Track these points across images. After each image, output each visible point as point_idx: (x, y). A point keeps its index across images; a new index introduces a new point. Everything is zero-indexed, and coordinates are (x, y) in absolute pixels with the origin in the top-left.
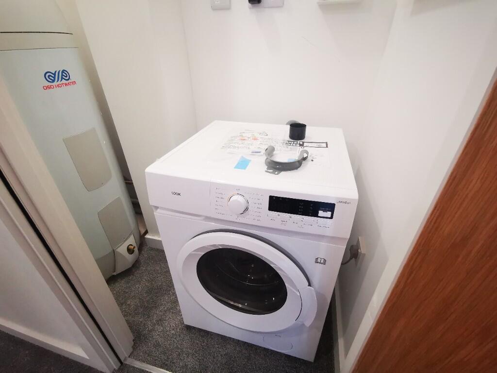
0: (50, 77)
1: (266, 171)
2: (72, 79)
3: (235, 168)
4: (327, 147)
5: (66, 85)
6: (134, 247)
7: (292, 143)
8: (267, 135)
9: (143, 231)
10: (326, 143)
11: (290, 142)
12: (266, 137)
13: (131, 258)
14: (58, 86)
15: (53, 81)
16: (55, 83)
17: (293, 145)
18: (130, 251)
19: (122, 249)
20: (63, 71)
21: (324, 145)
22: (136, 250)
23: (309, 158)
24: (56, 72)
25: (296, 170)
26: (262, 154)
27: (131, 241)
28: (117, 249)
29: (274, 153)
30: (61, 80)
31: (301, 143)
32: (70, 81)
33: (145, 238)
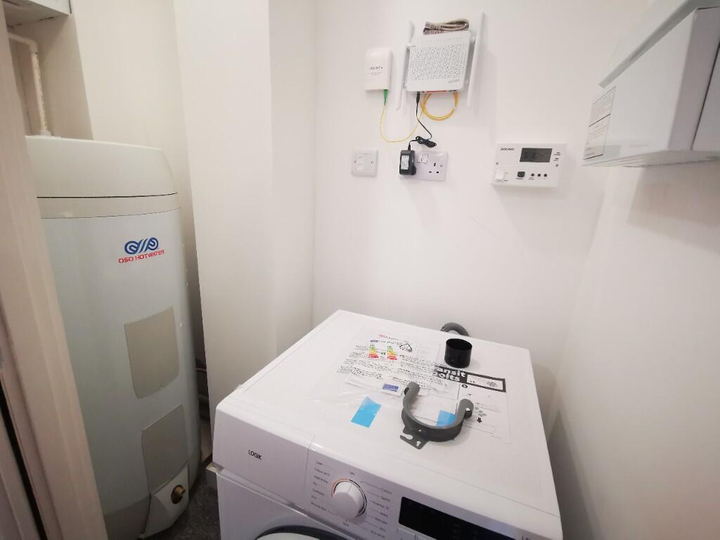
0: (132, 248)
1: (402, 437)
2: (160, 248)
3: (354, 421)
4: (504, 390)
5: (151, 255)
6: (184, 492)
7: (449, 372)
8: (410, 350)
9: (205, 456)
10: (503, 380)
11: (445, 371)
12: (409, 354)
13: (173, 510)
14: (139, 258)
15: (135, 252)
16: (137, 254)
17: (449, 379)
18: (176, 498)
19: (164, 495)
20: (151, 240)
21: (499, 385)
22: (186, 496)
23: (475, 414)
24: (141, 241)
25: (451, 441)
26: (399, 394)
27: (182, 479)
28: (155, 493)
29: (420, 393)
30: (146, 250)
31: (463, 374)
32: (157, 250)
33: (205, 470)
